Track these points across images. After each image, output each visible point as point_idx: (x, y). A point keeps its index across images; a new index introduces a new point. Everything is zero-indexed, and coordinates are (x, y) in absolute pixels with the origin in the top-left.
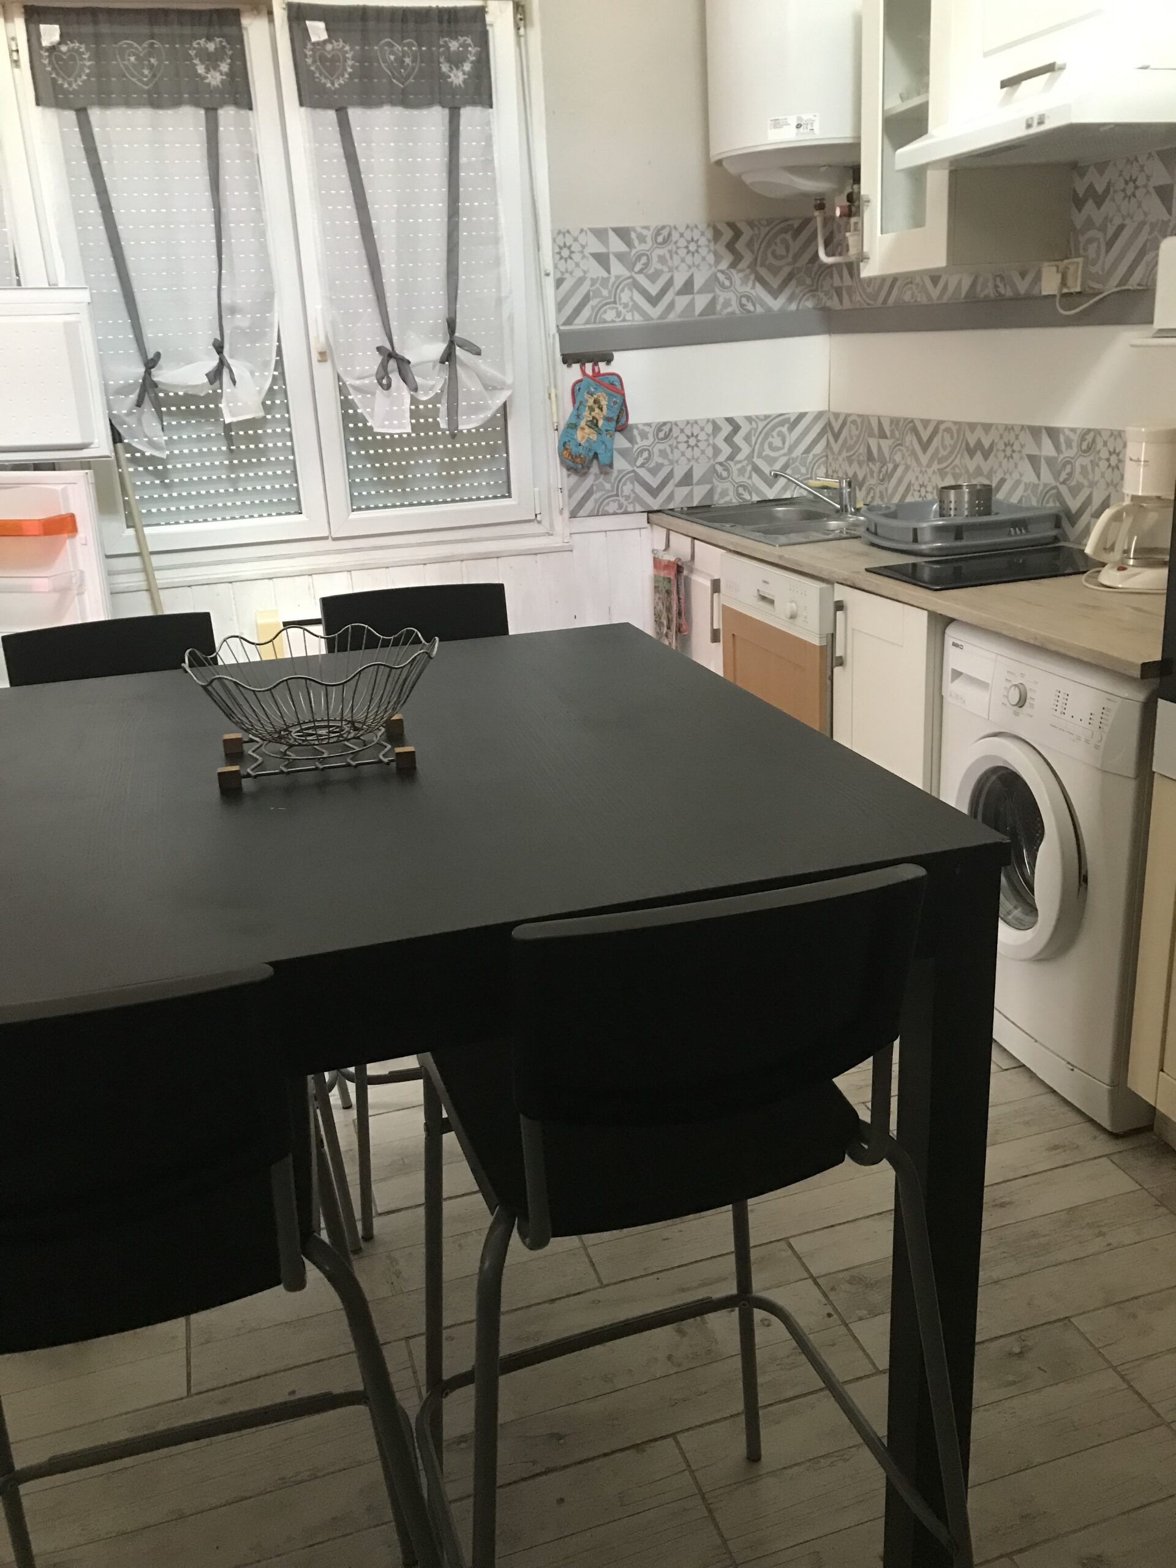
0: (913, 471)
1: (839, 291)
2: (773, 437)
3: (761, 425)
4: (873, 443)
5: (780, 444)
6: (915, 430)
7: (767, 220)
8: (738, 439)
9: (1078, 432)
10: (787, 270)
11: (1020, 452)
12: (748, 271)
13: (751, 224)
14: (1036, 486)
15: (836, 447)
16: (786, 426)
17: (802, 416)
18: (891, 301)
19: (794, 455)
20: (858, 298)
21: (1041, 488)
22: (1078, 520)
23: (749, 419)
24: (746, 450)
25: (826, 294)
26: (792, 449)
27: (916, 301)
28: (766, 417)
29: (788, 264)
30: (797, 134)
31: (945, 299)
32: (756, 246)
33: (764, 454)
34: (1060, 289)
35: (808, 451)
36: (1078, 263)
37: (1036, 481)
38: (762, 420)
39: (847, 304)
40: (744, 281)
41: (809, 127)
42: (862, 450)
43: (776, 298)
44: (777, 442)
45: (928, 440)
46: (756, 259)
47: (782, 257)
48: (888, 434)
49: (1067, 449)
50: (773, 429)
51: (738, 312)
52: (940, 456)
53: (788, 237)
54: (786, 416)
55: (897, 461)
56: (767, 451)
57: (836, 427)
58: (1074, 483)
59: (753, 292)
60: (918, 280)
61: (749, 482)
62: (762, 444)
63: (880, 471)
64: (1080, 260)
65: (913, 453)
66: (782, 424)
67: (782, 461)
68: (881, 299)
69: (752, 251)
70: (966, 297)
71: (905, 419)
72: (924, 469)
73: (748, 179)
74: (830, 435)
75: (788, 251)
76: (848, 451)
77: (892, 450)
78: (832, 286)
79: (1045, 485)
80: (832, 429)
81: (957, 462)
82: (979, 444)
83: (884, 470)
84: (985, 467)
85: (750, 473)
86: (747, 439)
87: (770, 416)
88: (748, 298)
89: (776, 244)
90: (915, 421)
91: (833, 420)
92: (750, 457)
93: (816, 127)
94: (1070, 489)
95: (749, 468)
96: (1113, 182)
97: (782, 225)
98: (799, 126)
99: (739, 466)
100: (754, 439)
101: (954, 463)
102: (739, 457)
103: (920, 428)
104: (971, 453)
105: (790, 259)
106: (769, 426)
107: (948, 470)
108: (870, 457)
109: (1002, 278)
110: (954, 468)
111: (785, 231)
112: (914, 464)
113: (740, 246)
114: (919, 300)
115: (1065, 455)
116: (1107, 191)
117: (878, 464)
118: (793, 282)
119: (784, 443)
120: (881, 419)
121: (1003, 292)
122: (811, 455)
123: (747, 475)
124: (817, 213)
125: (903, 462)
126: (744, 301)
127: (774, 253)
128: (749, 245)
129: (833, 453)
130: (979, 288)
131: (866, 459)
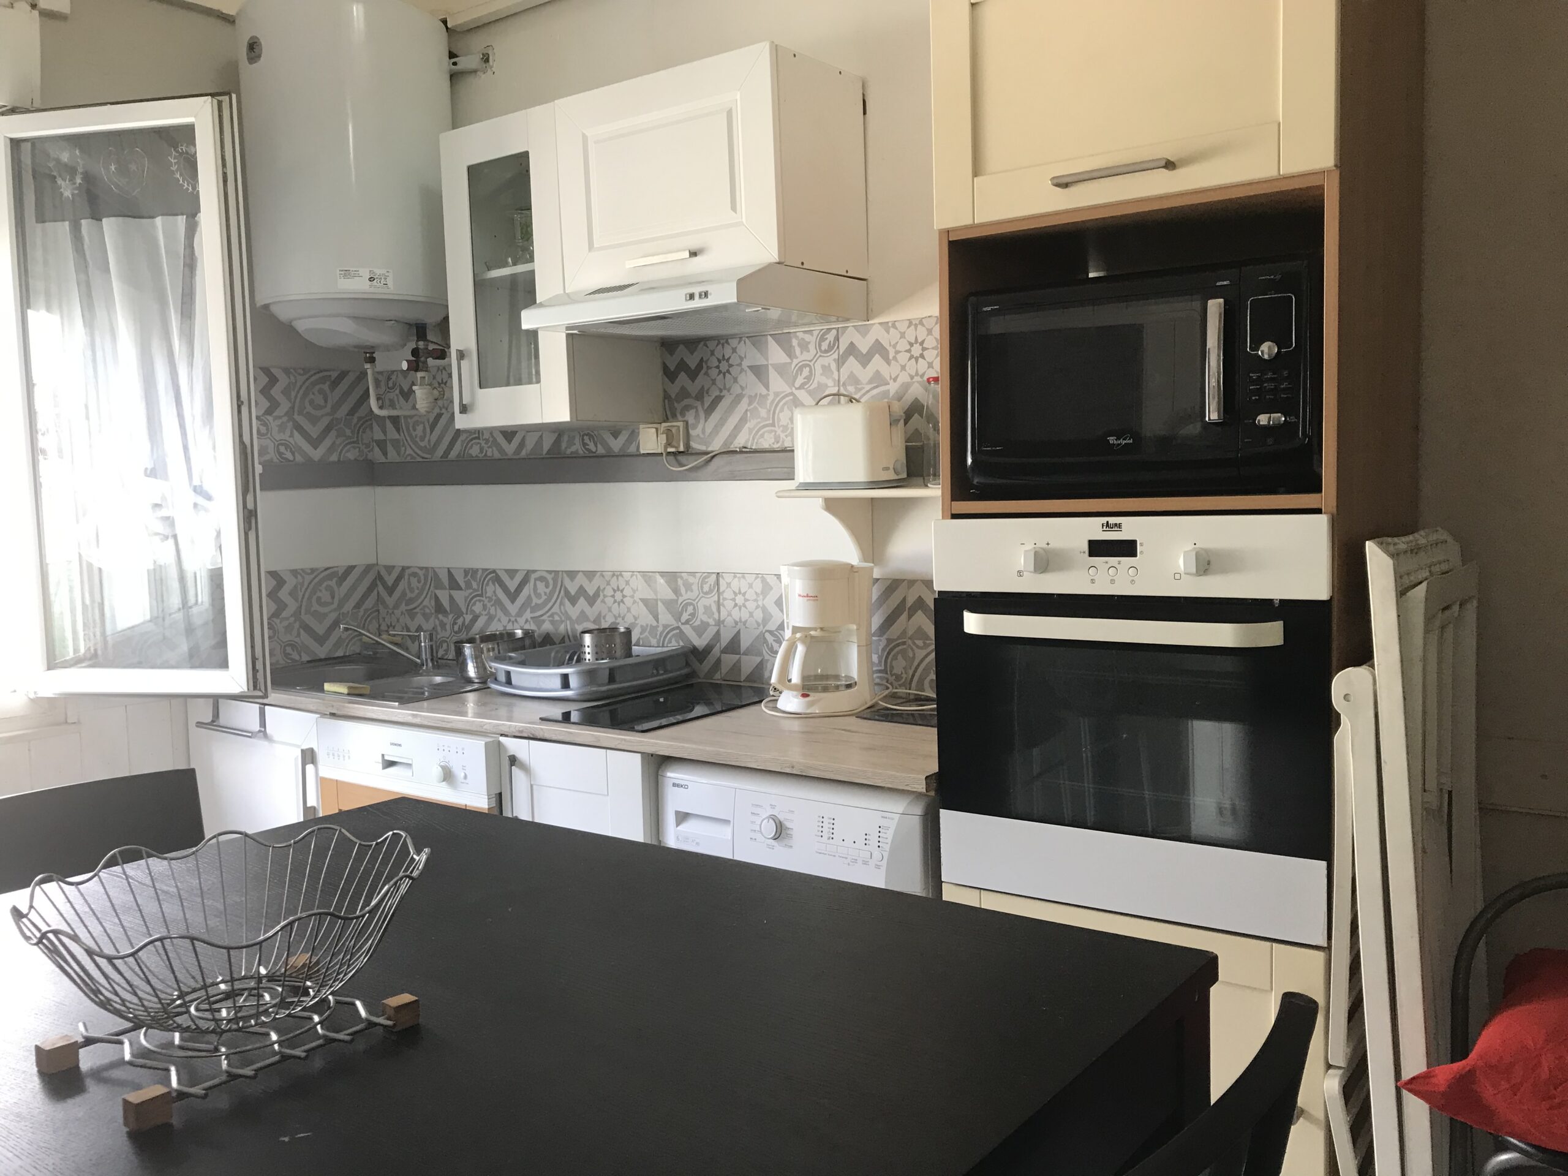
0: (499, 620)
1: (382, 445)
2: (320, 591)
3: (308, 578)
4: (443, 596)
5: (329, 599)
6: (498, 580)
7: (303, 369)
8: (283, 594)
9: (698, 575)
10: (326, 421)
11: (632, 597)
12: (285, 419)
13: (287, 371)
14: (654, 629)
15: (390, 601)
16: (335, 580)
17: (350, 569)
18: (453, 455)
19: (345, 610)
20: (409, 451)
21: (660, 629)
22: (705, 658)
23: (295, 573)
24: (292, 606)
25: (367, 446)
26: (341, 605)
27: (486, 455)
28: (313, 570)
29: (327, 414)
30: (371, 286)
31: (523, 453)
32: (293, 394)
33: (313, 609)
34: (666, 448)
35: (358, 606)
36: (679, 427)
37: (655, 623)
38: (308, 574)
39: (393, 456)
40: (282, 428)
41: (383, 281)
42: (429, 603)
43: (315, 449)
44: (325, 596)
45: (516, 590)
46: (293, 408)
47: (320, 407)
48: (463, 585)
49: (686, 591)
50: (320, 583)
51: (275, 460)
52: (533, 604)
53: (326, 387)
54: (336, 569)
55: (477, 612)
56: (316, 607)
57: (390, 580)
58: (698, 623)
59: (291, 440)
60: (487, 435)
61: (297, 640)
62: (310, 598)
63: (455, 623)
64: (681, 424)
65: (498, 603)
66: (330, 577)
67: (333, 616)
68: (440, 452)
69: (289, 399)
70: (548, 452)
71: (484, 570)
72: (513, 619)
73: (301, 326)
74: (381, 588)
75: (326, 401)
76: (406, 605)
77: (469, 602)
78: (372, 438)
79: (665, 626)
80: (384, 584)
81: (556, 609)
82: (582, 591)
83: (460, 621)
84: (591, 612)
85: (298, 630)
86: (293, 593)
87: (317, 569)
88: (287, 447)
89: (313, 394)
90: (497, 571)
91: (383, 573)
92: (297, 614)
93: (390, 282)
94: (694, 629)
95: (297, 625)
96: (705, 359)
97: (318, 376)
98: (371, 279)
99: (286, 623)
100: (301, 594)
101: (553, 610)
102: (284, 614)
103: (505, 578)
104: (573, 600)
105: (328, 409)
106: (317, 580)
107: (544, 617)
108: (439, 608)
109: (591, 437)
110: (552, 616)
111: (323, 380)
112: (500, 613)
113: (276, 392)
114: (489, 454)
115: (685, 597)
116: (699, 366)
117: (450, 616)
118: (333, 433)
119: (333, 598)
120: (452, 570)
121: (594, 449)
122: (362, 610)
123: (295, 632)
124: (367, 366)
125: (484, 613)
126: (282, 449)
127: (311, 402)
128: (286, 392)
129: (386, 606)
130: (564, 445)
131: (433, 611)
